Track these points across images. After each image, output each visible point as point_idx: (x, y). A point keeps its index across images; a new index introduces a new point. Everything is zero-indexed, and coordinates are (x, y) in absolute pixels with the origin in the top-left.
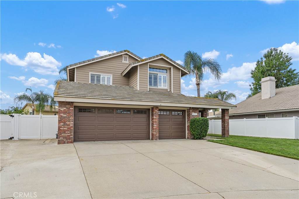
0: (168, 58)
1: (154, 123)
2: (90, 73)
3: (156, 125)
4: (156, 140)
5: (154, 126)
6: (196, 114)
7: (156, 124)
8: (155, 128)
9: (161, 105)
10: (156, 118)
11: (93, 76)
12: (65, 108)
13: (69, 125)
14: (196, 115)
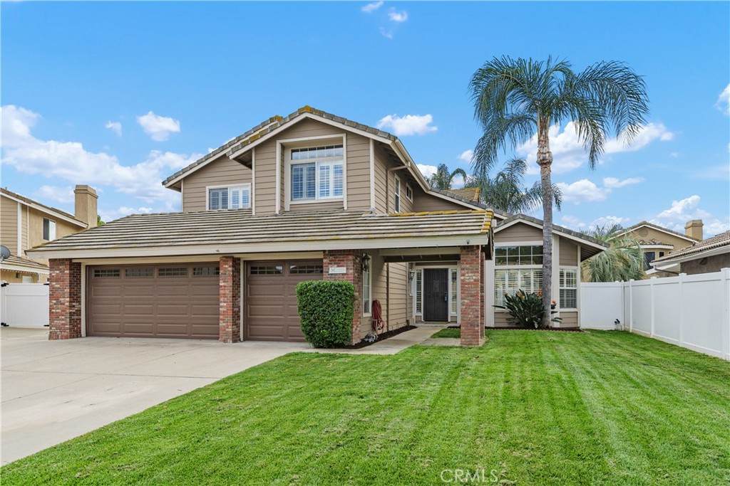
0: (321, 114)
1: (222, 299)
2: (208, 188)
3: (225, 304)
4: (225, 341)
5: (222, 307)
6: (343, 270)
7: (224, 302)
8: (224, 312)
9: (218, 251)
10: (225, 286)
11: (214, 194)
12: (58, 272)
13: (64, 304)
14: (343, 274)
